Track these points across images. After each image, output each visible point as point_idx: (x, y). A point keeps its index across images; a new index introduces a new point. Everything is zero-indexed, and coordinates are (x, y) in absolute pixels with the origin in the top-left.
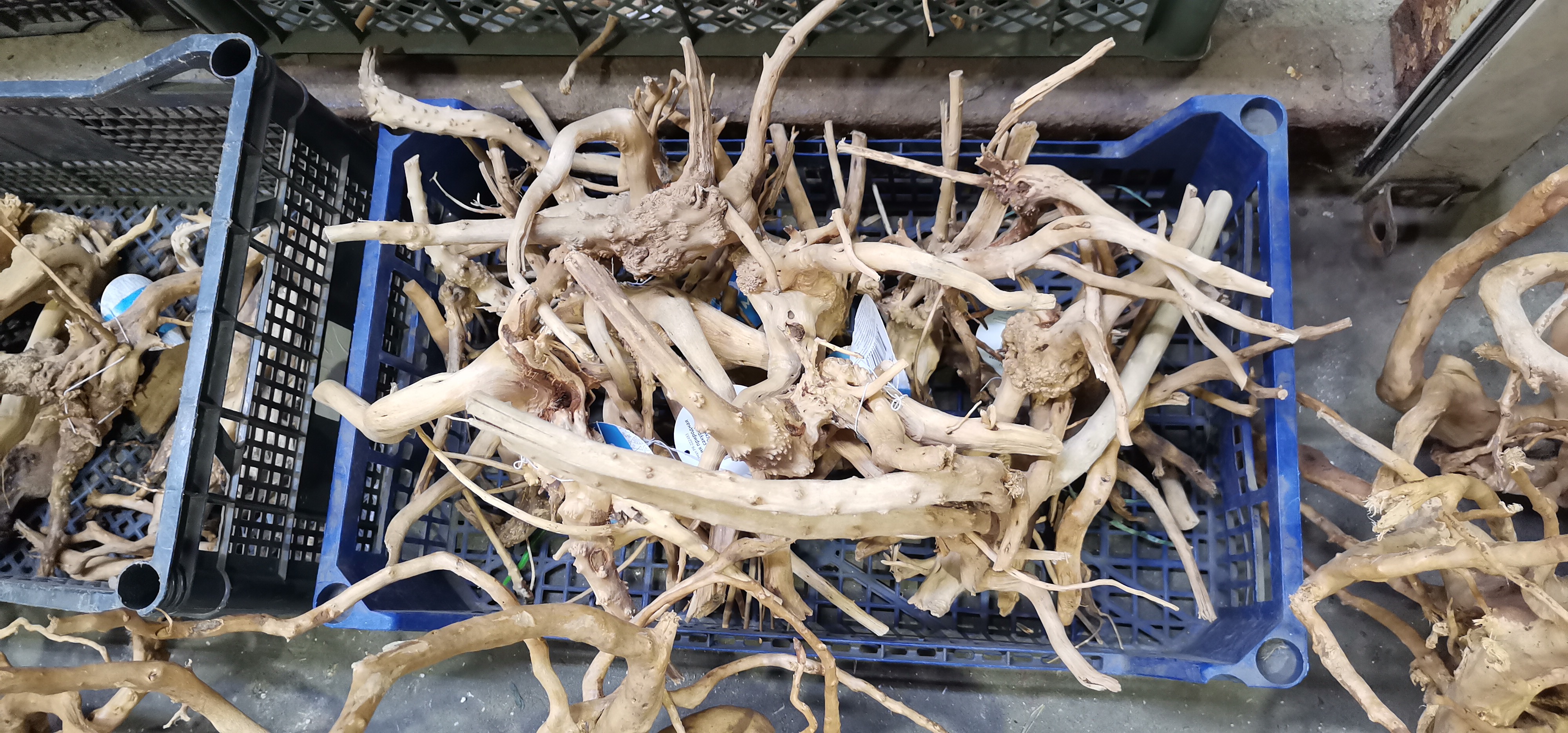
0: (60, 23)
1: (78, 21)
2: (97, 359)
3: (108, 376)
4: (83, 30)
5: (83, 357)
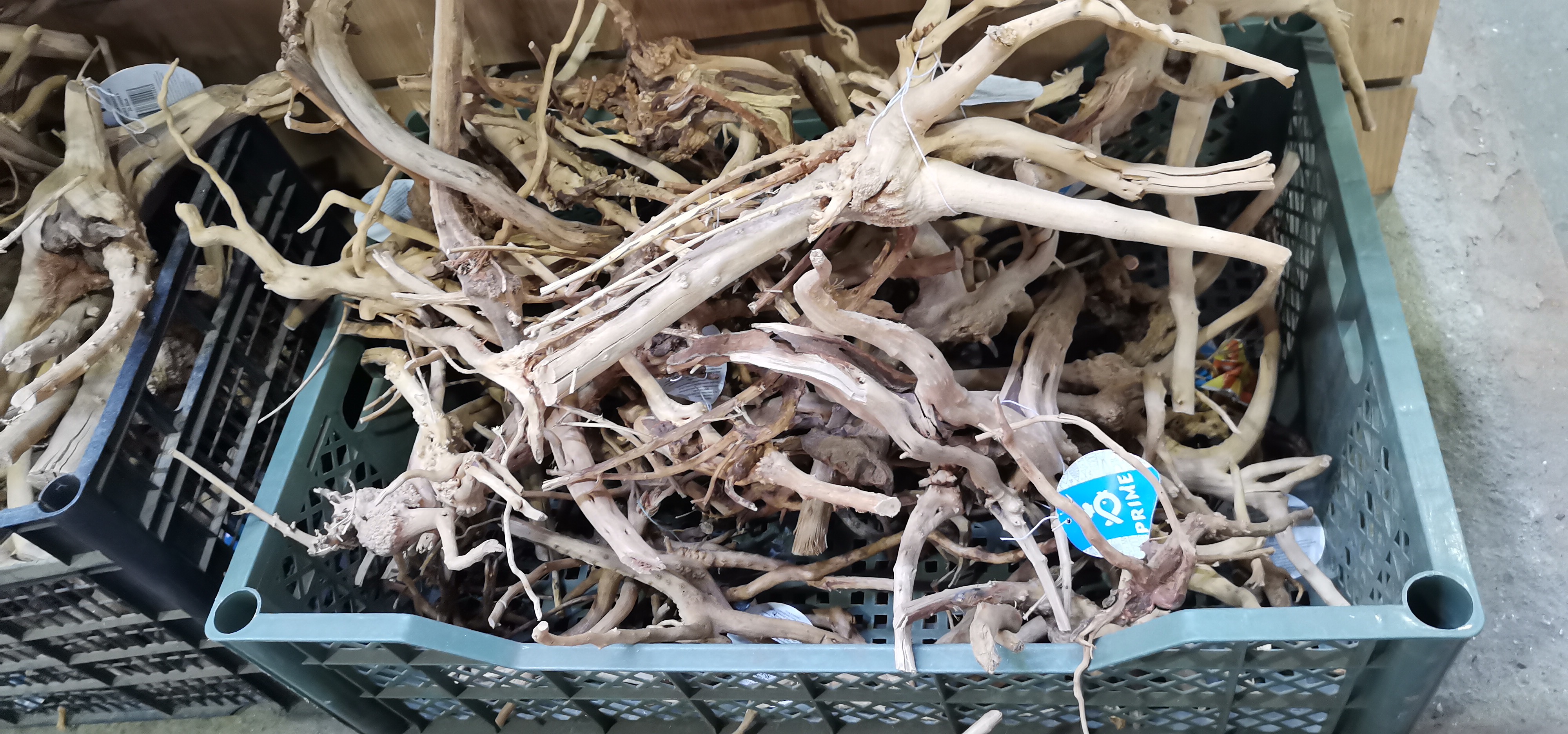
0: (213, 707)
4: (232, 713)
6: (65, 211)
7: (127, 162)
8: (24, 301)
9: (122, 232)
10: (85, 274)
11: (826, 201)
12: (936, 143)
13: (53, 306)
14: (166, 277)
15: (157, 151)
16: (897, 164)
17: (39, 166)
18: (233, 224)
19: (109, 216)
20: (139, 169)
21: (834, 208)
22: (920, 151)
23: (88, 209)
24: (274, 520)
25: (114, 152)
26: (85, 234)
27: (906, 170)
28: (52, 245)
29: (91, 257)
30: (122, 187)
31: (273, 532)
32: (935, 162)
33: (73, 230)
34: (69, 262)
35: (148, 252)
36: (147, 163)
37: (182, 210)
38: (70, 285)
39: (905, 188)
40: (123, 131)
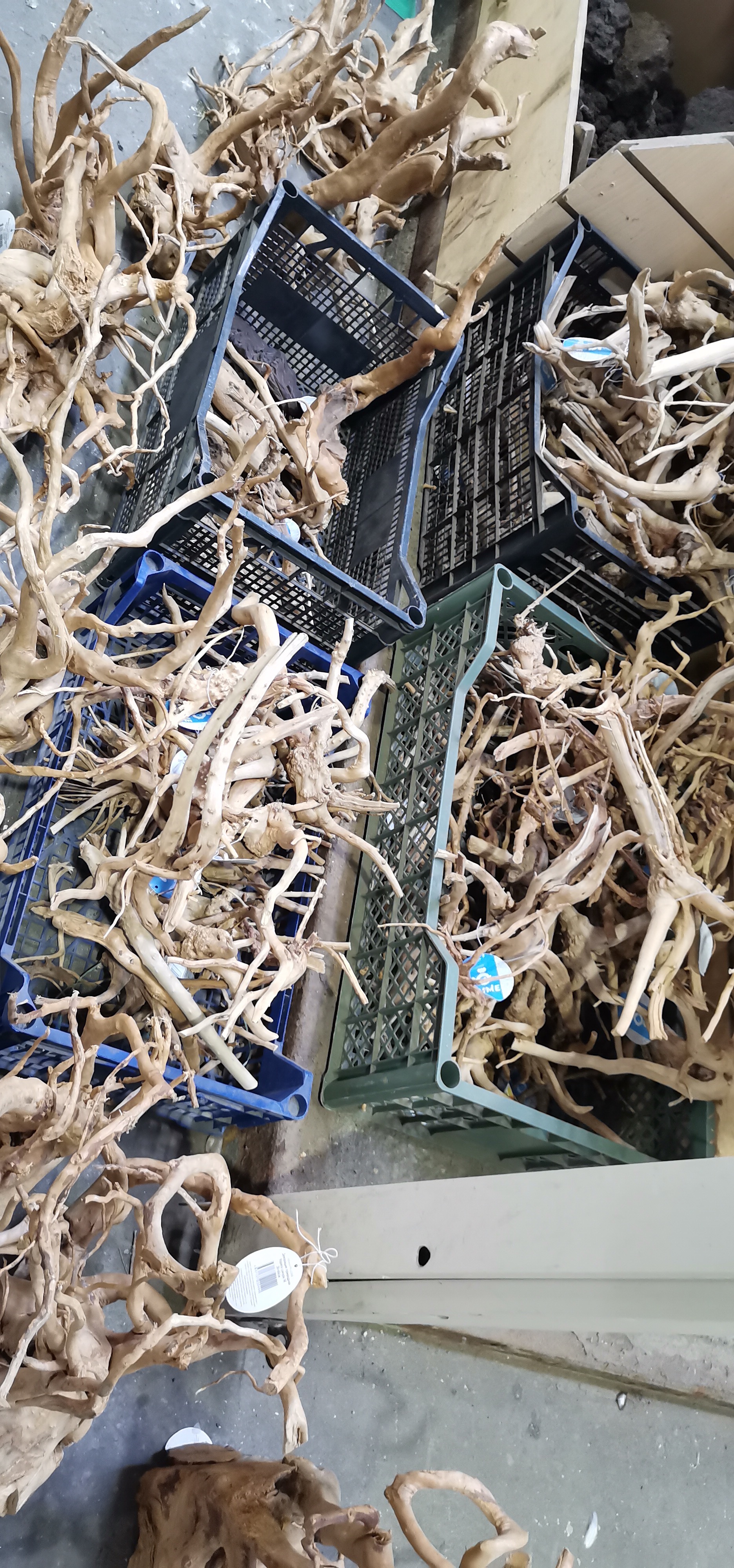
0: (423, 557)
1: (423, 565)
2: (271, 507)
3: (260, 508)
4: (418, 566)
5: (273, 500)
6: (696, 546)
7: (712, 576)
8: (657, 519)
9: (683, 567)
10: (663, 546)
11: (666, 857)
12: (687, 908)
13: (651, 530)
14: (658, 581)
15: (714, 589)
16: (680, 888)
17: (716, 536)
18: (679, 614)
19: (690, 563)
20: (707, 580)
21: (662, 859)
22: (684, 898)
23: (695, 554)
24: (537, 602)
25: (717, 571)
26: (685, 551)
27: (676, 891)
28: (681, 537)
29: (672, 551)
30: (701, 570)
31: (532, 601)
32: (676, 907)
33: (688, 546)
34: (671, 542)
35: (669, 575)
36: (709, 584)
37: (688, 594)
38: (660, 539)
39: (668, 889)
40: (726, 576)
